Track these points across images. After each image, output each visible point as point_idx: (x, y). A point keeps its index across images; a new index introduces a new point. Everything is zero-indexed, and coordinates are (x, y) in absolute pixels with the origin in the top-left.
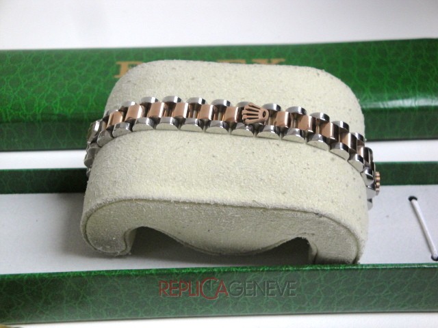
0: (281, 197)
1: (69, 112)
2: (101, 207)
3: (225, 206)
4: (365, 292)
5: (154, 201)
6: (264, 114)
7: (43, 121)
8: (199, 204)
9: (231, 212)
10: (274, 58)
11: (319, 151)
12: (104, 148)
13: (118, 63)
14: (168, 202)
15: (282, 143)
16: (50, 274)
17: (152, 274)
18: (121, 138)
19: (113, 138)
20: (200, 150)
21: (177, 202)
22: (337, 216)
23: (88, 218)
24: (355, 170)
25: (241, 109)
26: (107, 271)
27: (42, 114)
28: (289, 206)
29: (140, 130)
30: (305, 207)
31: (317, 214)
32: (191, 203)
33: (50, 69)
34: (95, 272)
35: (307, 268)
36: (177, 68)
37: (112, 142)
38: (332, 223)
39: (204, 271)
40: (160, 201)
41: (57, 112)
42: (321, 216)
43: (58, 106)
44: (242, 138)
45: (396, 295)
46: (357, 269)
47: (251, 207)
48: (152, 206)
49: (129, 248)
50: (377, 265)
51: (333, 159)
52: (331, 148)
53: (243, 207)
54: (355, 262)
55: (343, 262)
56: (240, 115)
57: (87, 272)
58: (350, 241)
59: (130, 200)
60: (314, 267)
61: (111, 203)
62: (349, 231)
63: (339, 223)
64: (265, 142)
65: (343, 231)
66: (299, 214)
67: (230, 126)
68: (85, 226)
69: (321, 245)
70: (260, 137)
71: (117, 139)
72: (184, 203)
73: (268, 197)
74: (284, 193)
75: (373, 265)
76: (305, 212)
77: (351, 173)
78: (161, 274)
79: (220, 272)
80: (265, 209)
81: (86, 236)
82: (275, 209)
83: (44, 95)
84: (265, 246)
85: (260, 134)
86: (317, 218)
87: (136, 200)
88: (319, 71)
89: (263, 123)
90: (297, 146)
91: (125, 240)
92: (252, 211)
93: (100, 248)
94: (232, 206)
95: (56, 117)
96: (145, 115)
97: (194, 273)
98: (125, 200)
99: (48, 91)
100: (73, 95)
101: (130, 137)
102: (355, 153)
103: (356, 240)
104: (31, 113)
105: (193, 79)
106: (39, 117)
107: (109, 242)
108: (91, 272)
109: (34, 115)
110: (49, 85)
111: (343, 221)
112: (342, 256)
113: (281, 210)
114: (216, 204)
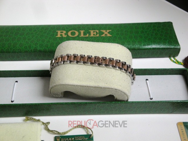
0: (106, 84)
1: (42, 49)
2: (55, 86)
3: (90, 87)
4: (130, 108)
5: (70, 85)
6: (102, 60)
7: (34, 52)
8: (83, 86)
9: (92, 88)
10: (108, 30)
11: (117, 71)
12: (55, 68)
13: (57, 31)
14: (74, 85)
15: (107, 69)
16: (41, 103)
17: (69, 104)
18: (61, 66)
19: (58, 65)
20: (83, 70)
21: (77, 86)
22: (121, 90)
23: (52, 88)
24: (127, 75)
25: (95, 58)
26: (57, 103)
27: (34, 50)
28: (108, 87)
29: (66, 64)
30: (112, 87)
31: (116, 89)
32: (81, 86)
33: (35, 33)
34: (53, 103)
35: (114, 102)
36: (77, 44)
37: (58, 66)
38: (120, 92)
39: (84, 103)
40: (72, 85)
41: (38, 49)
42: (117, 90)
43: (39, 47)
44: (95, 67)
45: (139, 109)
46: (128, 103)
47: (97, 87)
48: (70, 86)
49: (63, 96)
50: (133, 102)
51: (121, 73)
52: (120, 70)
53: (95, 87)
54: (127, 101)
55: (124, 101)
56: (95, 60)
57: (51, 103)
58: (125, 96)
59: (64, 85)
60: (115, 102)
61: (58, 85)
62: (125, 93)
63: (122, 92)
64: (102, 68)
65: (123, 93)
66: (111, 89)
67: (92, 63)
68: (51, 90)
69: (117, 96)
70: (100, 67)
71: (60, 66)
72: (79, 86)
73: (102, 85)
74: (107, 83)
75: (132, 102)
76: (112, 89)
77: (126, 76)
78: (72, 103)
79: (89, 103)
80: (101, 88)
81: (51, 93)
82: (104, 88)
83: (34, 43)
84: (101, 96)
85: (100, 66)
86: (116, 90)
87: (65, 85)
88: (119, 45)
89: (101, 63)
90: (111, 69)
91: (62, 94)
92: (98, 88)
93: (54, 96)
94: (92, 87)
95: (38, 51)
96: (68, 60)
97: (81, 104)
98: (62, 85)
99: (35, 42)
100: (43, 43)
101: (63, 65)
102: (127, 71)
103: (127, 95)
104: (30, 49)
105: (81, 47)
106: (33, 51)
107: (57, 94)
108: (52, 103)
109: (31, 50)
110: (35, 39)
111: (123, 91)
112: (123, 99)
113: (106, 88)
114: (88, 86)
